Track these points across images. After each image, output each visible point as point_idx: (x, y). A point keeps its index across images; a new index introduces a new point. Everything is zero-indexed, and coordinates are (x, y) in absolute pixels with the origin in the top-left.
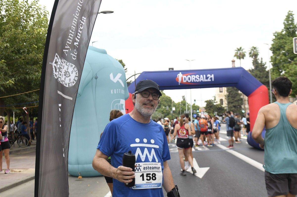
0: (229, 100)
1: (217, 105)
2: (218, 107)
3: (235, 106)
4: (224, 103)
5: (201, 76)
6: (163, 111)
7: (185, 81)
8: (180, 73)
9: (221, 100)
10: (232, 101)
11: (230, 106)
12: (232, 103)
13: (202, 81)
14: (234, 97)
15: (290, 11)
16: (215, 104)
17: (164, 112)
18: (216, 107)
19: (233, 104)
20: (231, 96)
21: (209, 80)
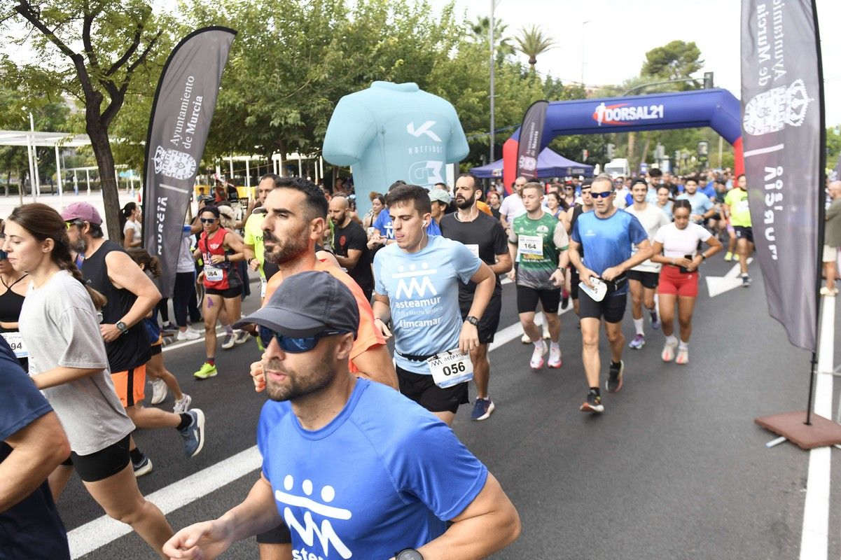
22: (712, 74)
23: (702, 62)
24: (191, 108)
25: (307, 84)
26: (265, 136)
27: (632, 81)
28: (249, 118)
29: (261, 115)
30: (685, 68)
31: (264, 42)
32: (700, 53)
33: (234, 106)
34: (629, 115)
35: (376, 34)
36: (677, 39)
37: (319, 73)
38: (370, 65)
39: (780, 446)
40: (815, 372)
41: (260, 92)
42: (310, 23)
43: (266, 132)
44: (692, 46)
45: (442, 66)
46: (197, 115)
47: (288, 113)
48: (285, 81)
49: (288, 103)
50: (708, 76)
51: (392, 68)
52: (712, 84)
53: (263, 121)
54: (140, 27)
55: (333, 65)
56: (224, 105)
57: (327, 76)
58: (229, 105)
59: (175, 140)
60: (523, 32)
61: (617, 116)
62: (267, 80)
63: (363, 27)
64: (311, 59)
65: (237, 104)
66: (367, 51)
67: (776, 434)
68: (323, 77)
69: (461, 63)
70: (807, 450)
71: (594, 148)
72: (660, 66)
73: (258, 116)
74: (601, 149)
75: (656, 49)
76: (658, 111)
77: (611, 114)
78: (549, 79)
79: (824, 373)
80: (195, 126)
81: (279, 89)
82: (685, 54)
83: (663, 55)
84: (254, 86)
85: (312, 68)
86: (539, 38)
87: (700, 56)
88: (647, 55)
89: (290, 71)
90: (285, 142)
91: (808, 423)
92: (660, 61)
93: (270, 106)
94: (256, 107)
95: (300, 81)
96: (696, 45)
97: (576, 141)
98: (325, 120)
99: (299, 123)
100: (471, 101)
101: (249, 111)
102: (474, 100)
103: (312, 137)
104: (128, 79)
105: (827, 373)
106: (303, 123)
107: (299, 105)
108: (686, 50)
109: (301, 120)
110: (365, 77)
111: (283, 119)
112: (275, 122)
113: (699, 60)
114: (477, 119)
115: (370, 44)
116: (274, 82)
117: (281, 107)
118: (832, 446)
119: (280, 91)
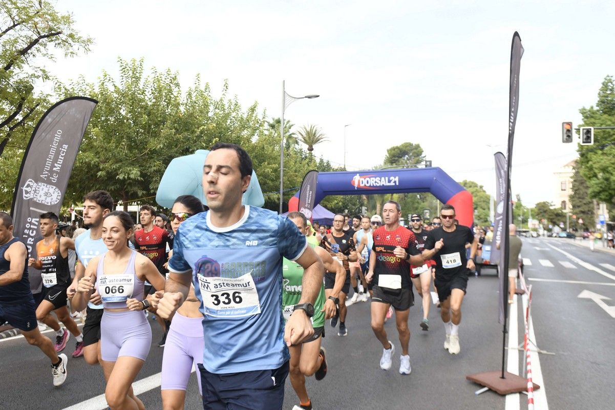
0: (574, 203)
1: (555, 209)
2: (555, 212)
3: (583, 212)
4: (567, 206)
5: (383, 178)
6: (480, 215)
7: (363, 185)
8: (358, 175)
9: (564, 202)
10: (579, 204)
11: (575, 211)
12: (579, 207)
13: (383, 185)
14: (583, 198)
15: (608, 76)
16: (552, 208)
17: (481, 217)
18: (553, 213)
19: (580, 209)
20: (577, 196)
21: (392, 184)
22: (430, 162)
23: (424, 157)
24: (58, 153)
25: (147, 151)
26: (112, 188)
27: (378, 167)
28: (100, 172)
29: (110, 171)
30: (414, 160)
31: (116, 120)
32: (423, 151)
33: (90, 164)
34: (376, 182)
35: (200, 121)
36: (407, 142)
37: (155, 144)
38: (195, 142)
39: (485, 393)
40: (506, 348)
41: (111, 155)
42: (152, 110)
43: (113, 185)
44: (418, 146)
45: (247, 145)
46: (63, 158)
47: (130, 170)
48: (130, 148)
49: (132, 164)
50: (428, 163)
51: (211, 144)
52: (431, 165)
53: (111, 176)
54: (23, 99)
55: (167, 139)
56: (81, 163)
57: (162, 146)
58: (86, 163)
59: (44, 176)
60: (304, 130)
61: (368, 183)
62: (117, 147)
63: (191, 115)
64: (151, 135)
65: (93, 162)
66: (193, 132)
67: (481, 386)
68: (158, 147)
69: (260, 144)
70: (503, 395)
71: (353, 209)
72: (397, 158)
73: (108, 172)
74: (357, 210)
75: (394, 147)
76: (395, 180)
77: (364, 182)
78: (322, 161)
79: (512, 348)
80: (60, 166)
81: (126, 154)
82: (413, 151)
83: (399, 152)
84: (106, 150)
85: (151, 141)
86: (315, 134)
87: (423, 153)
88: (388, 151)
89: (135, 142)
90: (127, 193)
91: (503, 377)
92: (397, 155)
93: (118, 165)
94: (106, 165)
95: (142, 149)
96: (420, 146)
97: (340, 204)
98: (159, 178)
99: (139, 178)
100: (266, 171)
101: (101, 167)
102: (268, 170)
103: (148, 190)
104: (9, 135)
105: (514, 349)
106: (142, 179)
107: (140, 166)
108: (414, 149)
109: (141, 176)
110: (191, 150)
111: (127, 174)
112: (121, 177)
113: (423, 156)
114: (271, 184)
115: (196, 128)
116: (122, 148)
117: (126, 166)
118: (520, 393)
119: (126, 155)
